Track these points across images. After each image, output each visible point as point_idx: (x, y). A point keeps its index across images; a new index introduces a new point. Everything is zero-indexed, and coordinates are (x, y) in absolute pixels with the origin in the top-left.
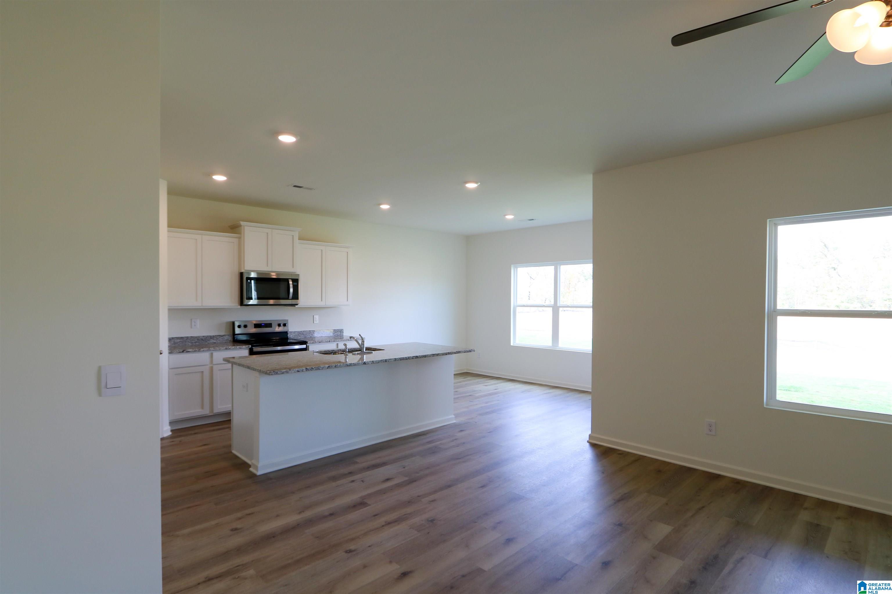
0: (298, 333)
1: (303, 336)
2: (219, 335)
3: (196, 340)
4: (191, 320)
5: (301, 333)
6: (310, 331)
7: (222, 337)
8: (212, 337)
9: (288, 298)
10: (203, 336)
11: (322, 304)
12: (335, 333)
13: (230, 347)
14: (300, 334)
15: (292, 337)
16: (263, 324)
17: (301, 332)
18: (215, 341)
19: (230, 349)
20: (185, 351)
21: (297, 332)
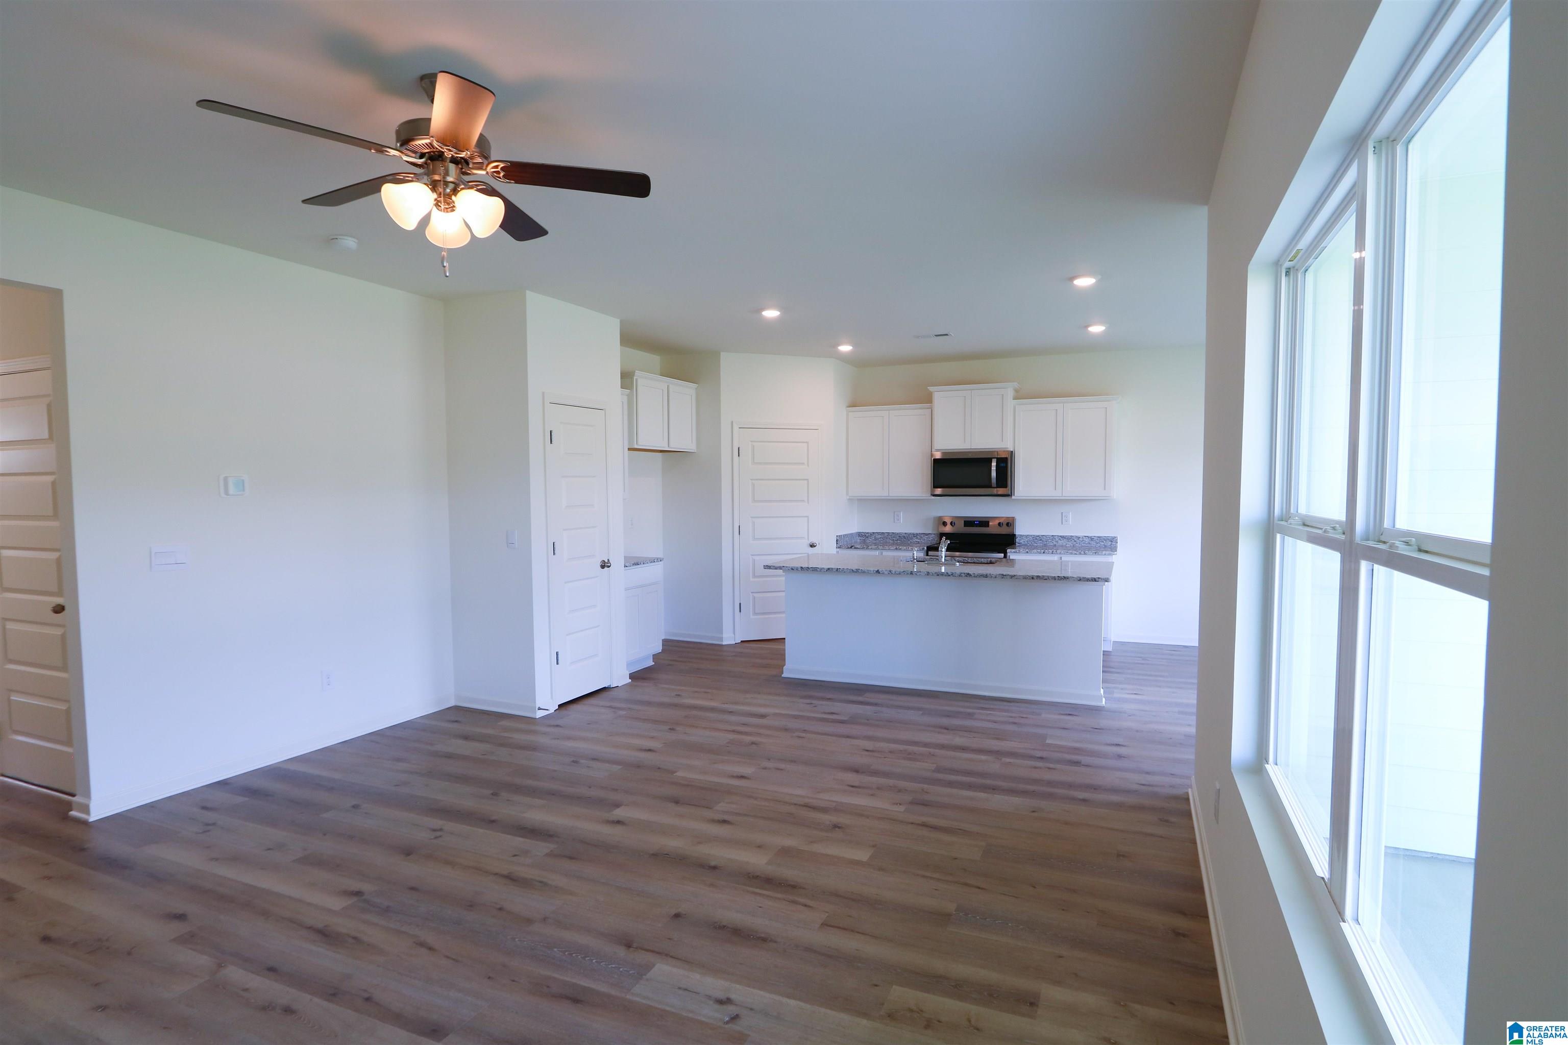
0: (1033, 538)
1: (1041, 543)
2: (924, 534)
3: (898, 537)
4: (894, 513)
5: (1038, 538)
6: (1052, 536)
7: (926, 535)
8: (915, 535)
9: (990, 486)
10: (906, 533)
11: (1057, 494)
12: (1101, 543)
13: (900, 547)
14: (1036, 539)
15: (1023, 543)
16: (977, 521)
17: (1038, 536)
18: (919, 541)
19: (900, 549)
20: (853, 547)
21: (1031, 536)
